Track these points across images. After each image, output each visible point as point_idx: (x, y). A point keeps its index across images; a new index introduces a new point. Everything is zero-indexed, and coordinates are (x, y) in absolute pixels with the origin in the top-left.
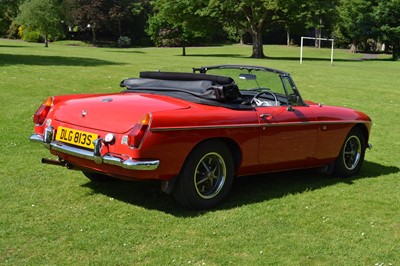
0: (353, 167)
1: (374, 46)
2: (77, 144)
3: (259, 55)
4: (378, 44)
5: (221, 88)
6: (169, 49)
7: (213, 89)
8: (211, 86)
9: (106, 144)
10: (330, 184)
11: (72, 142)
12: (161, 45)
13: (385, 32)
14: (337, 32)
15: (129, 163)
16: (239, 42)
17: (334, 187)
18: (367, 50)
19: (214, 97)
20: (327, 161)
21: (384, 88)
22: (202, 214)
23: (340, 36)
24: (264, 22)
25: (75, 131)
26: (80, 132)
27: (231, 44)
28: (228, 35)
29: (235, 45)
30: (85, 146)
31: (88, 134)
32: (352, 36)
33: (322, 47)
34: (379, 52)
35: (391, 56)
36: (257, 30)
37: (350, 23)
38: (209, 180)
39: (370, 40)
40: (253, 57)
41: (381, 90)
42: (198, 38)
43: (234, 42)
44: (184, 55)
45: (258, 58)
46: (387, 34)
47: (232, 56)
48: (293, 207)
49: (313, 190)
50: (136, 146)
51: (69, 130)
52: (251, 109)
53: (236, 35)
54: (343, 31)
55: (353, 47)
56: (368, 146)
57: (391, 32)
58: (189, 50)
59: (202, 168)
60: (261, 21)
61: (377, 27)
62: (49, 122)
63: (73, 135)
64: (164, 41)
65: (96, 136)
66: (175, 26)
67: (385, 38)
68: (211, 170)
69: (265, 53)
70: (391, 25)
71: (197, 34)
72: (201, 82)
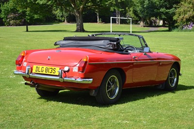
0: (174, 85)
1: (155, 22)
2: (47, 73)
3: (81, 29)
4: (158, 21)
5: (115, 43)
6: (15, 27)
7: (111, 44)
8: (109, 43)
9: (65, 72)
10: (165, 93)
11: (44, 73)
12: (9, 25)
13: (162, 12)
14: (130, 13)
15: (79, 80)
16: (64, 21)
17: (167, 94)
18: (150, 25)
19: (112, 48)
20: (161, 82)
21: (171, 48)
22: (111, 106)
23: (133, 16)
24: (83, 7)
25: (45, 67)
26: (48, 67)
27: (58, 23)
28: (56, 17)
29: (61, 24)
30: (52, 74)
31: (53, 68)
32: (141, 16)
33: (121, 23)
34: (159, 26)
35: (167, 29)
36: (79, 13)
37: (140, 7)
38: (112, 90)
39: (152, 18)
40: (77, 31)
41: (170, 49)
42: (37, 19)
43: (60, 21)
44: (27, 31)
45: (80, 32)
46: (164, 14)
47: (61, 31)
48: (153, 102)
49: (158, 95)
50: (83, 72)
51: (41, 67)
52: (128, 54)
53: (62, 16)
54: (135, 12)
55: (142, 23)
56: (180, 74)
57: (167, 13)
58: (31, 28)
59: (109, 84)
60: (81, 7)
61: (158, 9)
62: (25, 64)
63: (44, 69)
64: (12, 22)
65: (59, 68)
66: (21, 11)
67: (163, 17)
68: (113, 84)
69: (85, 29)
70: (167, 8)
71: (36, 17)
72: (103, 41)
